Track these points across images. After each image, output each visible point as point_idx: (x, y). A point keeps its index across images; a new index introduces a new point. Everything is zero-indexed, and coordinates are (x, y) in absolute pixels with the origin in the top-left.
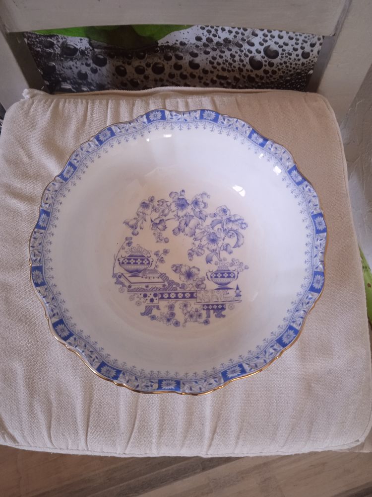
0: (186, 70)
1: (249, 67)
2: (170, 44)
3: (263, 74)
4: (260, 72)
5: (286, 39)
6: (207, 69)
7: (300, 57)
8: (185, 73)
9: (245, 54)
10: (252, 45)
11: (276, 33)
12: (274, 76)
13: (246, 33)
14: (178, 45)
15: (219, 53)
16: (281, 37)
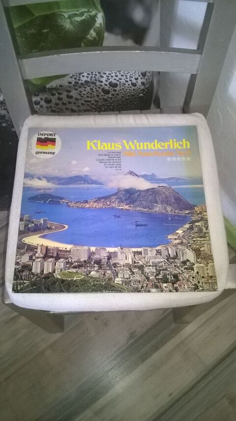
1: (103, 94)
2: (54, 87)
3: (111, 96)
4: (110, 95)
5: (120, 76)
6: (78, 98)
7: (131, 85)
8: (65, 102)
10: (102, 82)
11: (113, 75)
12: (118, 97)
13: (97, 77)
16: (117, 76)
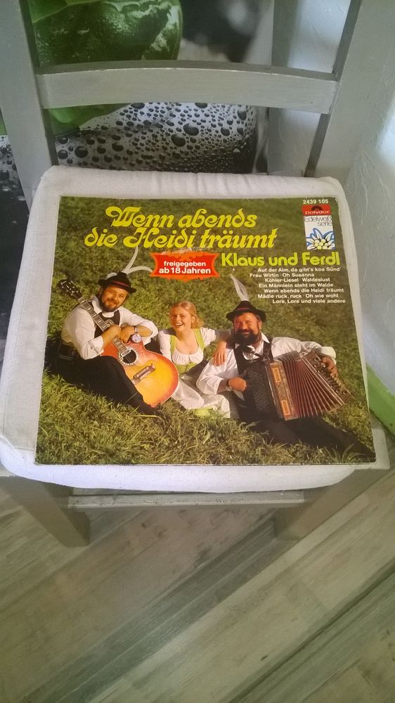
0: (110, 153)
1: (172, 145)
2: (92, 129)
4: (184, 148)
5: (202, 117)
6: (131, 150)
7: (220, 133)
8: (109, 156)
9: (167, 134)
12: (198, 151)
13: (164, 115)
14: (100, 130)
15: (141, 135)
